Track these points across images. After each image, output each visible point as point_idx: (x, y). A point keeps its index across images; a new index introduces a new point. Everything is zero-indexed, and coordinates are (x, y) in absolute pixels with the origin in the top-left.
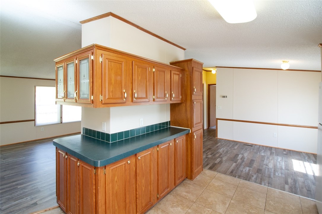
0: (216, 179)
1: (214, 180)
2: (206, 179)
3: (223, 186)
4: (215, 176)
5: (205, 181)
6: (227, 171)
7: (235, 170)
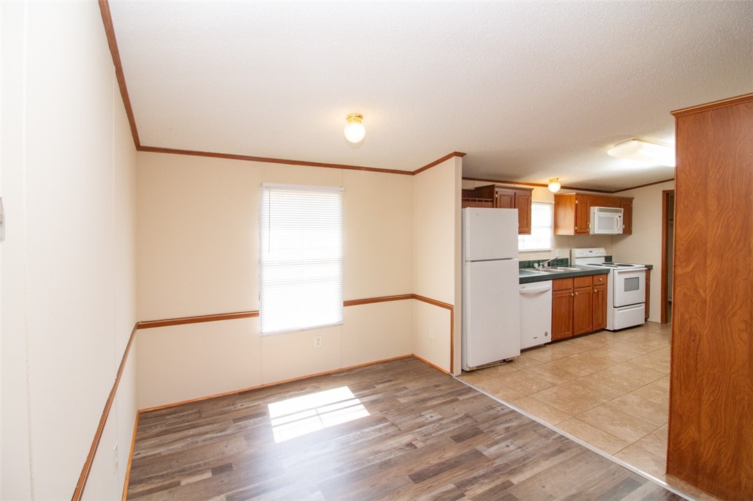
0: (625, 441)
1: (631, 440)
2: (658, 447)
3: (612, 424)
4: (625, 451)
5: (658, 441)
6: (570, 459)
7: (543, 454)
